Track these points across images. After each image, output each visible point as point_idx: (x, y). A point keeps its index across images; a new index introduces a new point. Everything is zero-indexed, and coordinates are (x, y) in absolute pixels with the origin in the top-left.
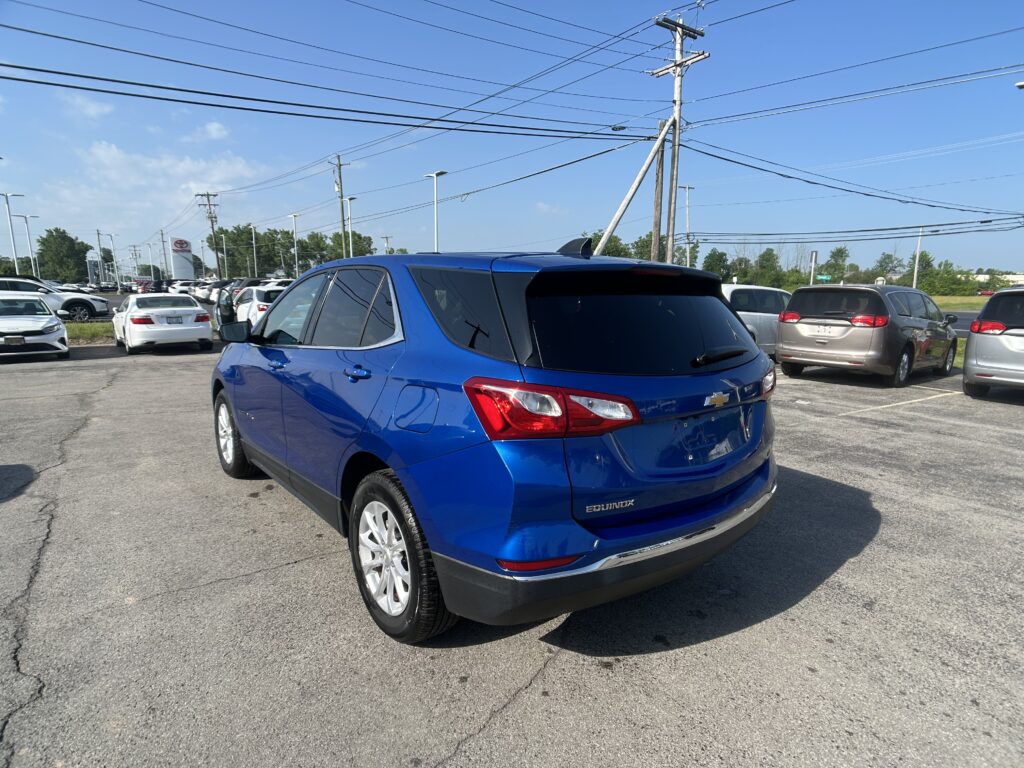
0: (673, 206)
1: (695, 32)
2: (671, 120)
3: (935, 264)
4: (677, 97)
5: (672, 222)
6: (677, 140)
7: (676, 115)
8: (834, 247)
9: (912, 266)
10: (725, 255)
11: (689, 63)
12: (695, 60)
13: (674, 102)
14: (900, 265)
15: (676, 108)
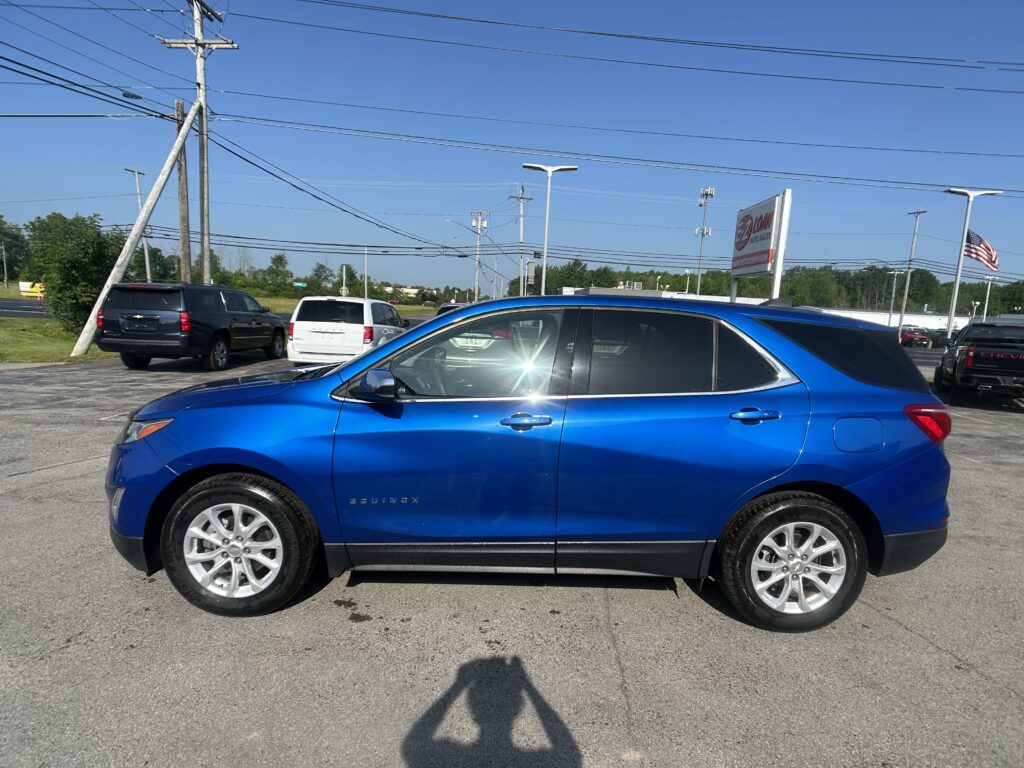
0: (206, 201)
1: (213, 13)
2: (197, 105)
3: (358, 276)
4: (200, 79)
5: (206, 220)
6: (205, 129)
7: (201, 99)
8: (274, 254)
9: (341, 276)
10: (160, 251)
11: (214, 47)
12: (221, 46)
13: (199, 85)
14: (332, 275)
15: (201, 93)
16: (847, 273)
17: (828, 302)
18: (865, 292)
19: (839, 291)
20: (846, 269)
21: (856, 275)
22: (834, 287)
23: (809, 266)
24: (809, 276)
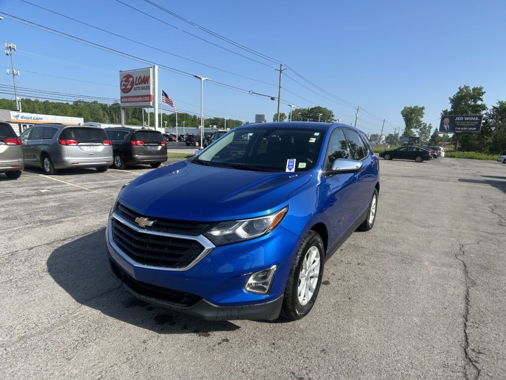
16: (106, 105)
17: (100, 120)
18: (117, 115)
19: (104, 115)
20: (105, 103)
21: (110, 106)
22: (101, 112)
23: (87, 100)
24: (87, 106)
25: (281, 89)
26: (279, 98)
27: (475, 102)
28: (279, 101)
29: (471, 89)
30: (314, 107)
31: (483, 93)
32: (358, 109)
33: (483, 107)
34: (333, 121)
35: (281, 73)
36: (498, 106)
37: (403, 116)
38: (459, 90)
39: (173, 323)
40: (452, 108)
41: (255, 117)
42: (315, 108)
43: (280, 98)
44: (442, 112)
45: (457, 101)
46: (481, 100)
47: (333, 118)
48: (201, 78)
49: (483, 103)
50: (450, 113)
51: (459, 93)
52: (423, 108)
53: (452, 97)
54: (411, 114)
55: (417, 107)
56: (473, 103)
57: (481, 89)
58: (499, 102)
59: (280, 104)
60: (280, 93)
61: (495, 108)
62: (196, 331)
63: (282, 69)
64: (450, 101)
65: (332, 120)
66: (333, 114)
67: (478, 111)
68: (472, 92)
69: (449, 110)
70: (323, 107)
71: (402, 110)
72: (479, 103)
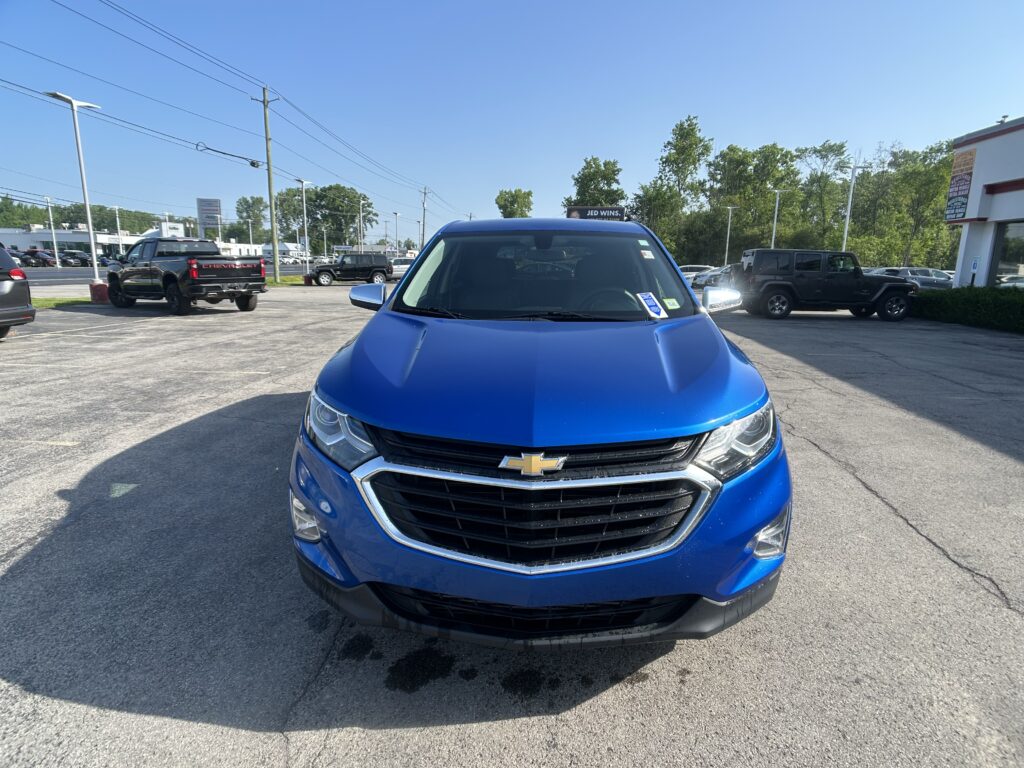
25: (270, 143)
26: (268, 163)
27: (609, 184)
28: (268, 170)
29: (602, 163)
30: (327, 186)
31: (619, 170)
32: (425, 194)
33: (620, 195)
34: (371, 216)
35: (265, 106)
36: (641, 193)
37: (500, 208)
38: (584, 164)
39: (554, 684)
40: (578, 194)
41: (196, 206)
42: (330, 188)
43: (272, 163)
44: (563, 200)
45: (584, 182)
46: (617, 182)
47: (370, 209)
48: (70, 102)
49: (620, 187)
50: (576, 203)
51: (586, 168)
52: (529, 194)
53: (576, 176)
54: (512, 203)
55: (520, 190)
56: (606, 188)
57: (615, 163)
58: (642, 188)
59: (273, 176)
60: (270, 153)
61: (638, 196)
62: (616, 679)
63: (267, 98)
64: (573, 182)
65: (369, 213)
66: (370, 201)
67: (615, 201)
68: (603, 168)
69: (574, 198)
70: (348, 186)
71: (496, 197)
72: (614, 186)
